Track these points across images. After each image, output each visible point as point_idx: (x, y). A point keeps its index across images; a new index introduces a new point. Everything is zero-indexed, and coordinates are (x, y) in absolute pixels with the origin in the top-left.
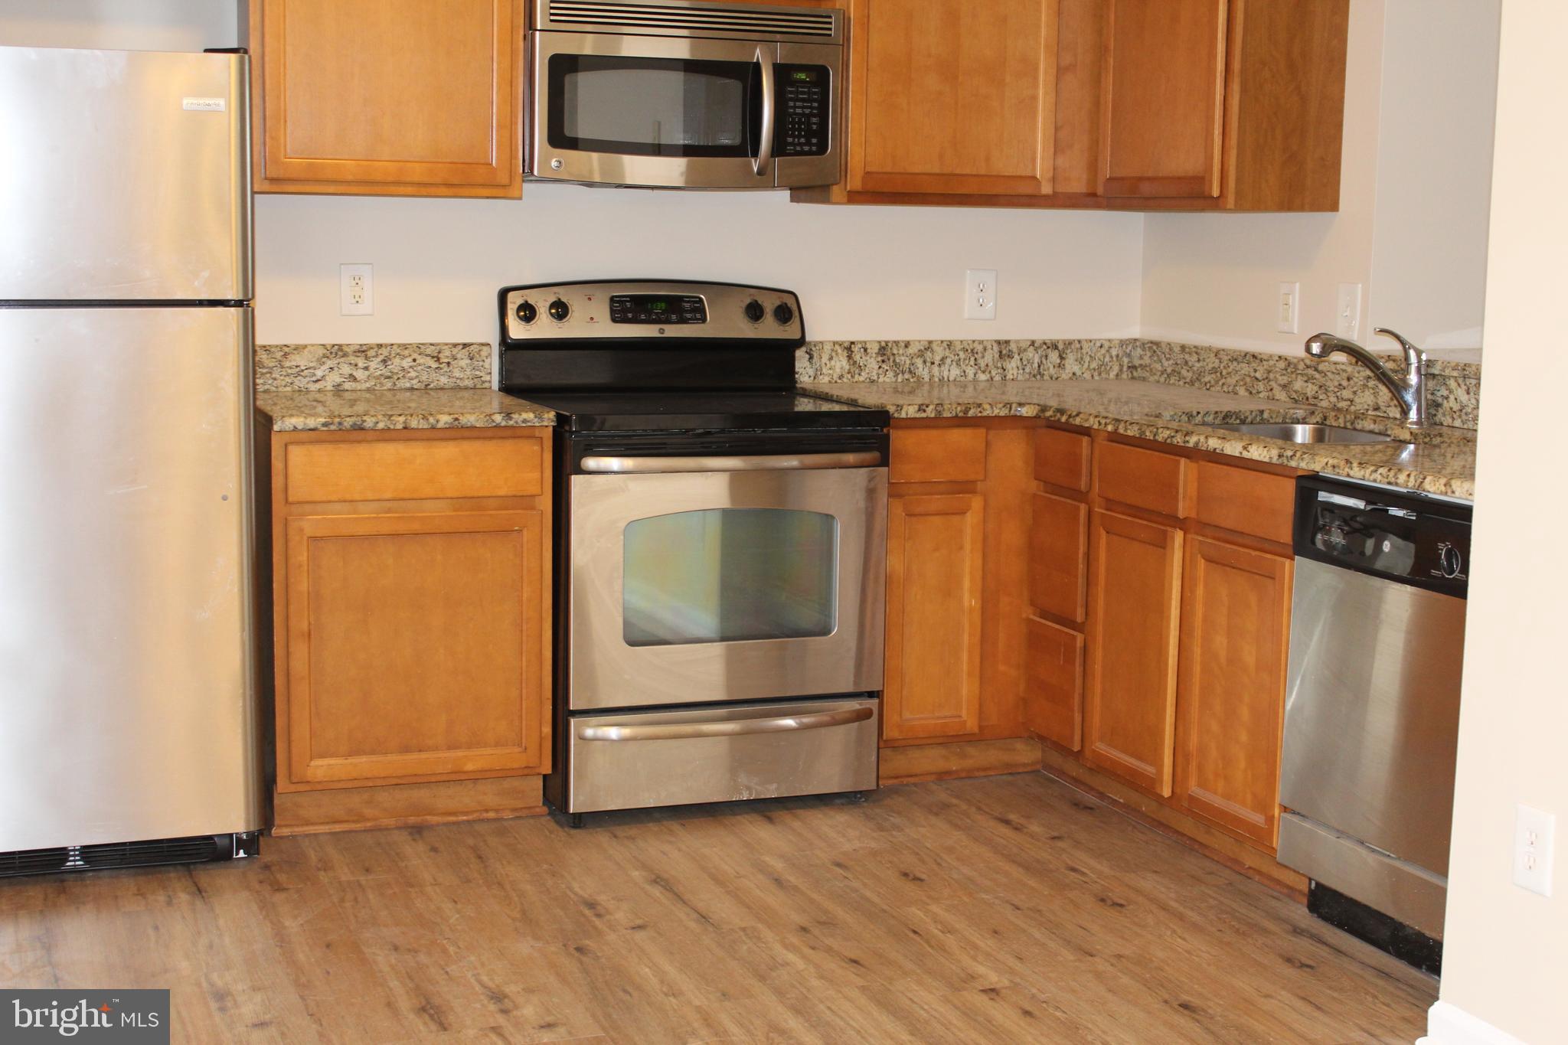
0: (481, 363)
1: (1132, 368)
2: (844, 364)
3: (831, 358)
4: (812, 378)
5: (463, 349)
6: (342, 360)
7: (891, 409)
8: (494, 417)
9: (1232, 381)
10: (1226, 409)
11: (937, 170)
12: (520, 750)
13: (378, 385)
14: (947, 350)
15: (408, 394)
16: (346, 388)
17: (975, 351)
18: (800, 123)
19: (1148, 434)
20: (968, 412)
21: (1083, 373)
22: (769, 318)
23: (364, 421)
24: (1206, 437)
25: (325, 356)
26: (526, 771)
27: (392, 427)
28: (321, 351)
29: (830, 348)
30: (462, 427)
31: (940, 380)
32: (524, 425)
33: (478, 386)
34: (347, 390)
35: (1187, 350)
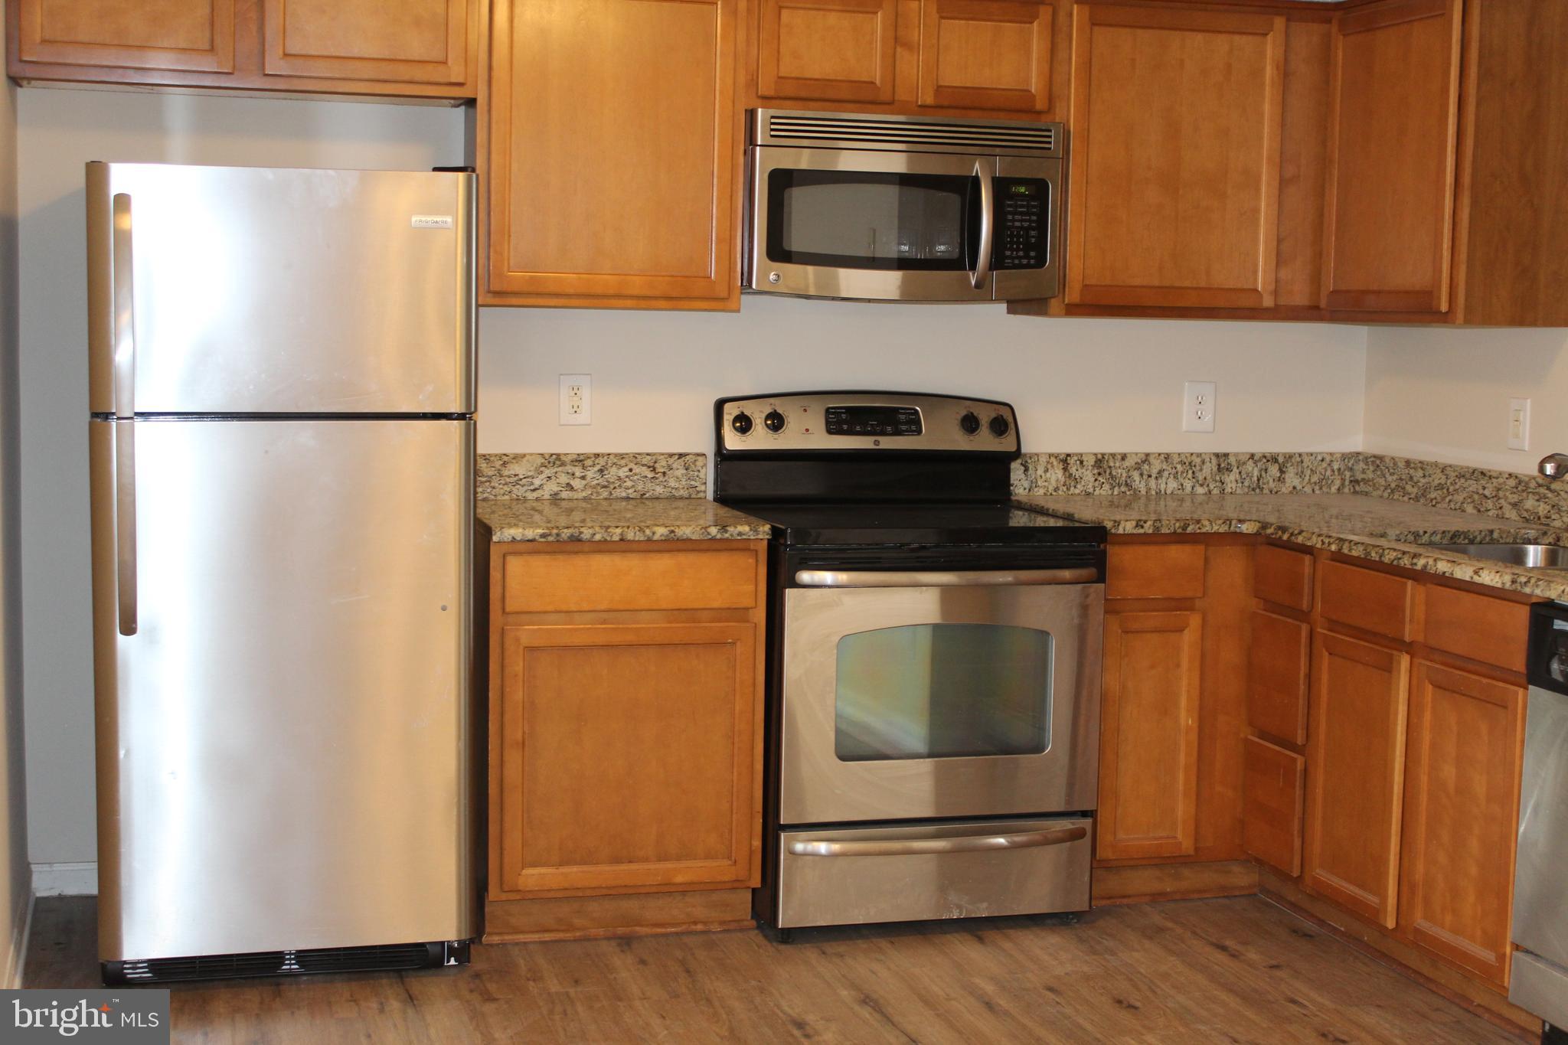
0: (696, 473)
1: (1355, 482)
2: (1060, 476)
3: (1046, 471)
4: (1027, 490)
5: (678, 459)
6: (560, 469)
7: (1109, 525)
8: (709, 530)
9: (1459, 498)
10: (1454, 529)
11: (1156, 283)
12: (730, 862)
13: (595, 495)
14: (1165, 463)
15: (624, 503)
16: (563, 497)
17: (1193, 464)
18: (1019, 236)
19: (1373, 554)
20: (1187, 528)
21: (1303, 488)
22: (984, 431)
23: (581, 533)
24: (1435, 560)
25: (543, 465)
26: (736, 885)
27: (608, 539)
28: (540, 460)
29: (1045, 461)
30: (678, 539)
31: (1157, 493)
32: (739, 538)
33: (693, 496)
34: (564, 499)
35: (1412, 465)
